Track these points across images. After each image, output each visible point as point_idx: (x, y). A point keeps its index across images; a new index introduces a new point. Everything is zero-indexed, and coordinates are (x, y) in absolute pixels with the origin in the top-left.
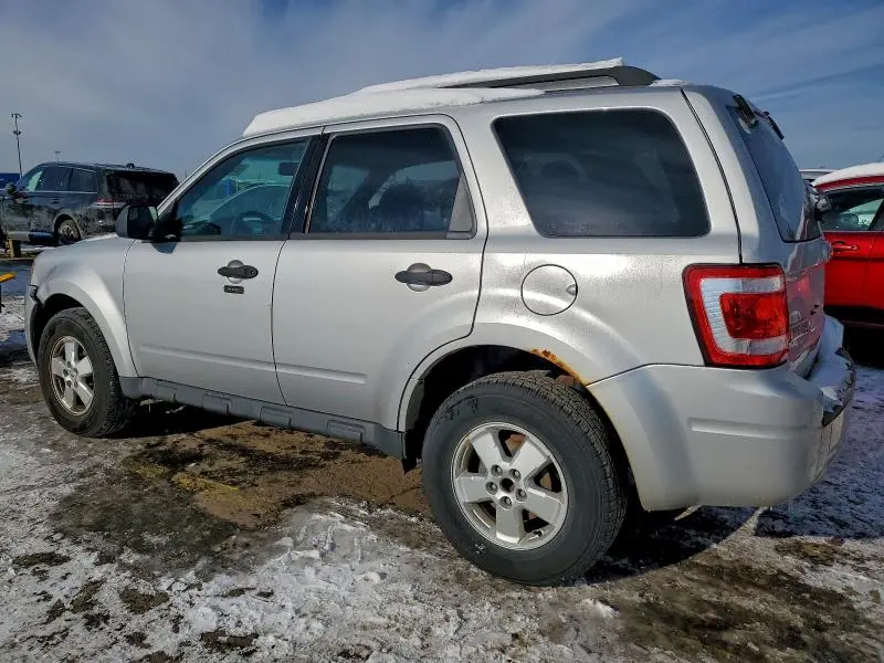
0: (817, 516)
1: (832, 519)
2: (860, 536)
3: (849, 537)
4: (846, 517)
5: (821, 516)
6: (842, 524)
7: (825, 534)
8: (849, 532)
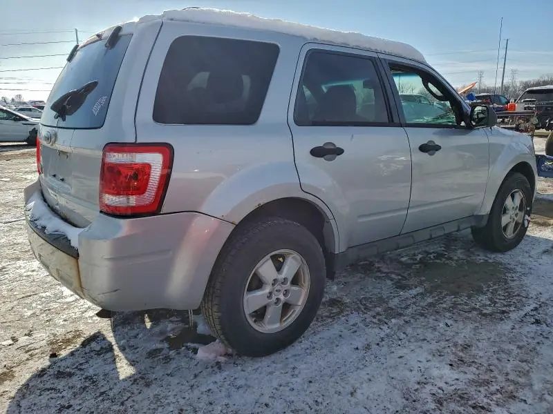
0: (81, 370)
1: (70, 375)
2: (42, 373)
3: (49, 367)
4: (61, 384)
5: (78, 372)
6: (60, 375)
7: (65, 359)
8: (51, 371)
